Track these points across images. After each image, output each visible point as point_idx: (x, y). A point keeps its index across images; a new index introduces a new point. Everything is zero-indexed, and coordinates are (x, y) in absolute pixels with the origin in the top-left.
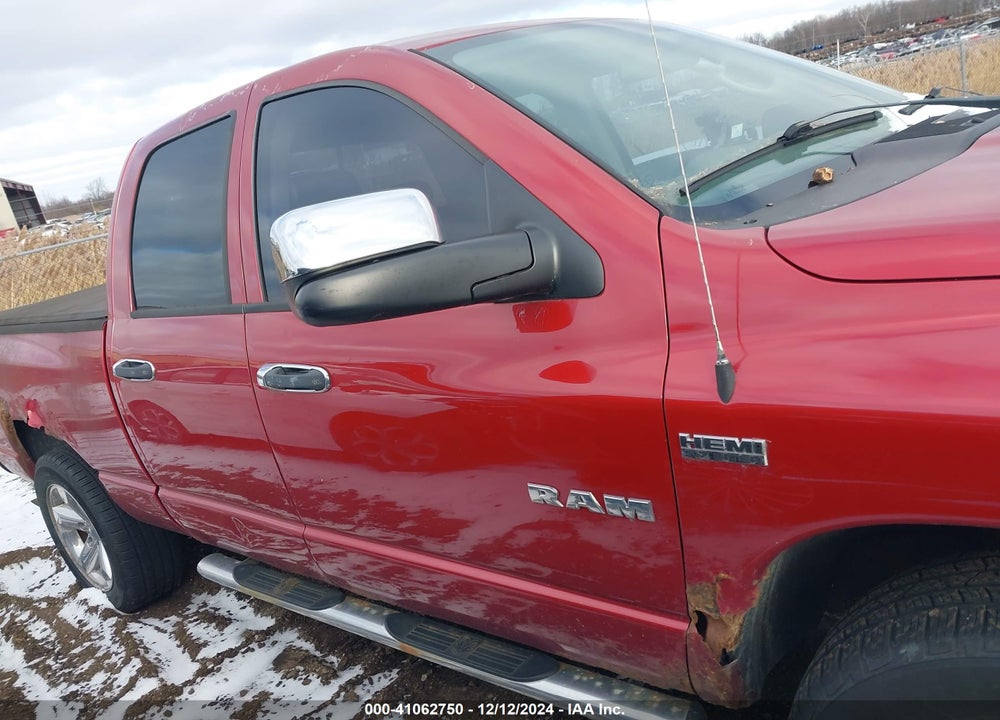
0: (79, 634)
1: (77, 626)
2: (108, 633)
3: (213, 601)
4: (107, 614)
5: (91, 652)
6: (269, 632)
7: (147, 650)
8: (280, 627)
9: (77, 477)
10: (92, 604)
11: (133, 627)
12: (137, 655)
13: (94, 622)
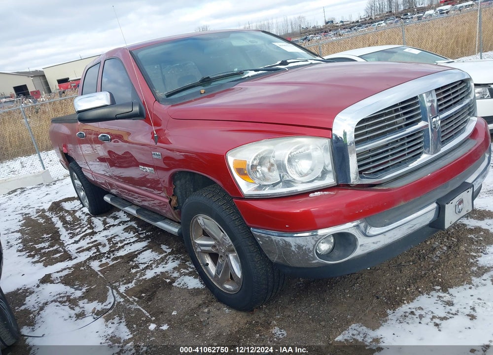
0: (79, 219)
1: (78, 217)
2: (86, 219)
3: (117, 213)
4: (87, 214)
5: (79, 224)
6: (128, 221)
7: (93, 224)
8: (130, 221)
9: (78, 170)
10: (84, 212)
11: (93, 218)
12: (90, 224)
13: (83, 216)
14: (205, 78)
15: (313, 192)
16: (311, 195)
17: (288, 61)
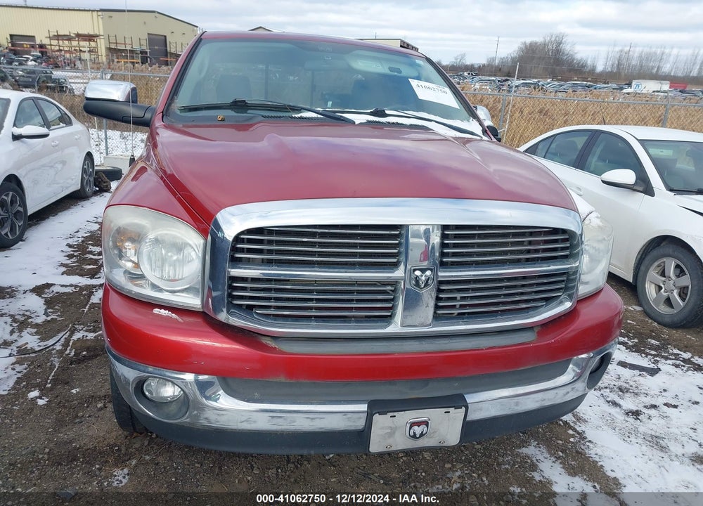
14: (239, 101)
15: (161, 307)
16: (156, 311)
17: (387, 112)
